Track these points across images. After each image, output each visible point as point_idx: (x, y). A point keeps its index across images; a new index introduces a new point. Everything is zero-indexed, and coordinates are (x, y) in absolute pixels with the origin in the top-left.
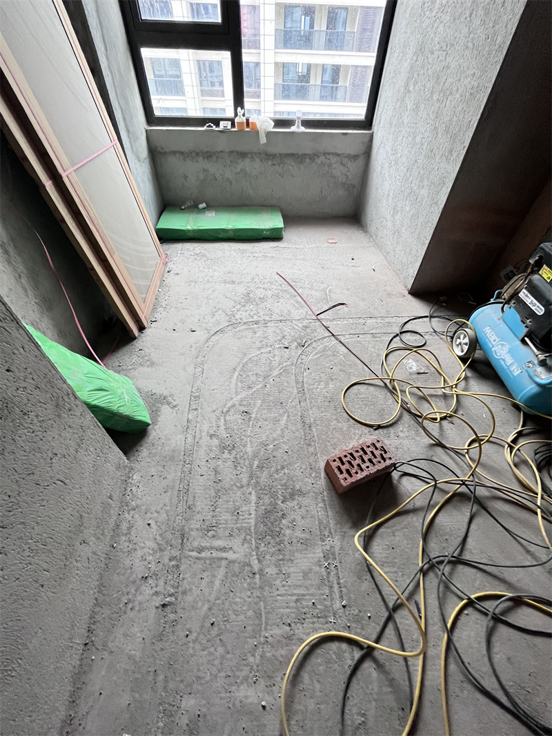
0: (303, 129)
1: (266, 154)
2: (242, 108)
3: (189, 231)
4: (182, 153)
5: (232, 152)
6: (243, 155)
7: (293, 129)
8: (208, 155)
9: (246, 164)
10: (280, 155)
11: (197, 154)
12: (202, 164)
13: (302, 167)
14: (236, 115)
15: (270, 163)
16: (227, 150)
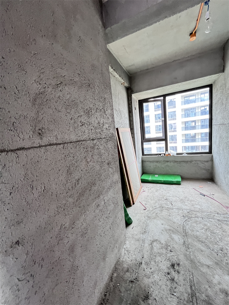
0: (186, 155)
1: (175, 161)
2: (168, 151)
3: (150, 180)
4: (150, 161)
5: (164, 161)
6: (168, 161)
7: (183, 155)
8: (157, 162)
9: (169, 164)
10: (179, 161)
11: (154, 161)
12: (155, 164)
13: (187, 164)
14: (166, 153)
15: (176, 163)
16: (163, 160)
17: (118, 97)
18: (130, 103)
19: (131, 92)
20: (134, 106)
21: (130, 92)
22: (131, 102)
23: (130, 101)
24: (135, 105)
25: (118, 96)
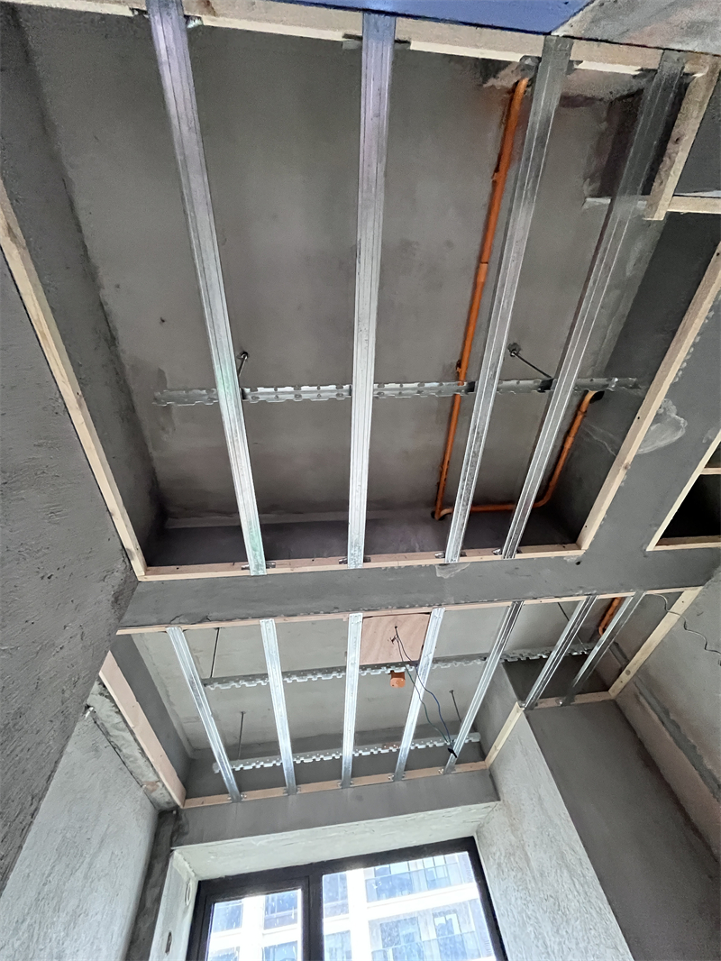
17: (90, 864)
18: (148, 904)
19: (172, 837)
20: (168, 920)
21: (168, 830)
22: (158, 900)
23: (154, 886)
24: (175, 918)
25: (94, 856)
